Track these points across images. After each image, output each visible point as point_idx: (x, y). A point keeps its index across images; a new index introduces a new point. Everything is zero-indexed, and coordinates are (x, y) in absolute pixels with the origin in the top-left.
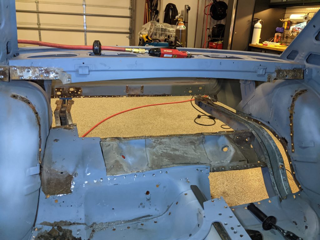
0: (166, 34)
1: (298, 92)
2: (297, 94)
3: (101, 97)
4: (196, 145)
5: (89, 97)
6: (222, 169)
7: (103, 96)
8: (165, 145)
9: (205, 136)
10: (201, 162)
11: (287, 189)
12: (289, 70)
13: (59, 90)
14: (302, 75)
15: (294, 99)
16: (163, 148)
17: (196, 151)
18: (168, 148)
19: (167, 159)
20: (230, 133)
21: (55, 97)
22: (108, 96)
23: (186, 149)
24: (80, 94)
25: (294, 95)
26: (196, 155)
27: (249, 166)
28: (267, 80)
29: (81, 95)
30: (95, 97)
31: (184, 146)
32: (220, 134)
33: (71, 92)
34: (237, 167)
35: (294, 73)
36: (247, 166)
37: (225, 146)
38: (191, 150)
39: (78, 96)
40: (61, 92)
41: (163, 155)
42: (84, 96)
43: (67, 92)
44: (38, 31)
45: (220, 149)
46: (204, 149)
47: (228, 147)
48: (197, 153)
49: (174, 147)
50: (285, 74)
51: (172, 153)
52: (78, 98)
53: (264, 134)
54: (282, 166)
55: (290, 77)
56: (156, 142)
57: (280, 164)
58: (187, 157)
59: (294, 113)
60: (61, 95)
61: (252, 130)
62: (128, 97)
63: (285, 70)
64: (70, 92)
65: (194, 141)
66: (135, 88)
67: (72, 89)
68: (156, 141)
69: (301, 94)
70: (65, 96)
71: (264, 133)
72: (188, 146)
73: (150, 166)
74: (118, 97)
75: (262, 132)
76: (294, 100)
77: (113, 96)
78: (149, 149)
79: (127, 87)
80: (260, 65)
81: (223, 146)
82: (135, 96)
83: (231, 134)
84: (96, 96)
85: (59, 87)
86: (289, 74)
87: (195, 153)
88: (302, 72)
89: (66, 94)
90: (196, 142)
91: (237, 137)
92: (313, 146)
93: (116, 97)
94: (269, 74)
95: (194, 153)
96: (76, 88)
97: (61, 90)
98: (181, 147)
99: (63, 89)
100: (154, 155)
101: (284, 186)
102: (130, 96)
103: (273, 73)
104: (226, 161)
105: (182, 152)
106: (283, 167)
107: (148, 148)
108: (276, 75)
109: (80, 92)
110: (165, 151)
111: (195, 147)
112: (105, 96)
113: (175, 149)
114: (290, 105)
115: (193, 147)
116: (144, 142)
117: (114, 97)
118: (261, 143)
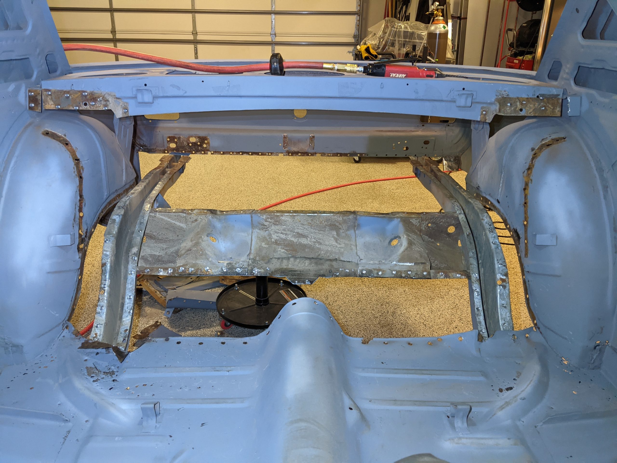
0: (414, 42)
1: (547, 141)
2: (543, 144)
3: (241, 153)
4: (341, 231)
5: (221, 154)
6: (378, 274)
7: (243, 153)
8: (285, 226)
9: (358, 217)
10: (342, 259)
11: (504, 324)
12: (527, 98)
13: (172, 139)
14: (558, 109)
15: (535, 154)
16: (280, 232)
17: (338, 241)
18: (289, 233)
19: (283, 249)
20: (413, 216)
21: (166, 152)
22: (253, 153)
23: (320, 235)
24: (206, 148)
25: (537, 148)
26: (337, 247)
27: (432, 275)
28: (479, 117)
29: (208, 150)
30: (231, 153)
31: (319, 230)
32: (392, 216)
33: (192, 143)
34: (409, 274)
35: (539, 105)
36: (429, 274)
37: (395, 238)
38: (330, 238)
39: (202, 151)
40: (176, 143)
41: (278, 242)
42: (212, 152)
43: (185, 143)
44: (193, 46)
45: (387, 241)
46: (354, 240)
47: (400, 238)
48: (340, 244)
49: (300, 231)
50: (519, 107)
51: (295, 240)
52: (203, 155)
53: (482, 221)
54: (503, 280)
55: (530, 113)
56: (269, 220)
57: (499, 276)
58: (319, 249)
59: (530, 181)
60: (177, 149)
61: (460, 214)
62: (287, 155)
63: (518, 98)
64: (190, 145)
65: (337, 224)
66: (300, 141)
67: (193, 140)
68: (268, 218)
69: (551, 144)
70: (182, 151)
71: (482, 219)
72: (324, 231)
73: (251, 257)
74: (269, 155)
75: (481, 218)
76: (535, 156)
77: (260, 154)
78: (259, 231)
79: (285, 137)
80: (464, 89)
81: (393, 236)
82: (300, 154)
83: (414, 218)
84: (233, 152)
85: (173, 136)
86: (526, 106)
87: (336, 244)
88: (558, 102)
89: (183, 148)
90: (340, 226)
91: (430, 225)
92: (555, 244)
93: (265, 155)
94: (485, 105)
95: (334, 243)
96: (199, 137)
97: (176, 140)
98: (311, 233)
99: (179, 138)
100: (263, 241)
101: (500, 318)
102: (290, 154)
103: (491, 104)
104: (390, 261)
105: (313, 240)
106: (504, 283)
107: (256, 230)
108: (498, 108)
109: (206, 144)
110: (283, 236)
111: (338, 235)
112: (248, 153)
113: (302, 234)
114: (527, 167)
115: (335, 233)
116: (250, 220)
117: (263, 154)
118: (468, 235)
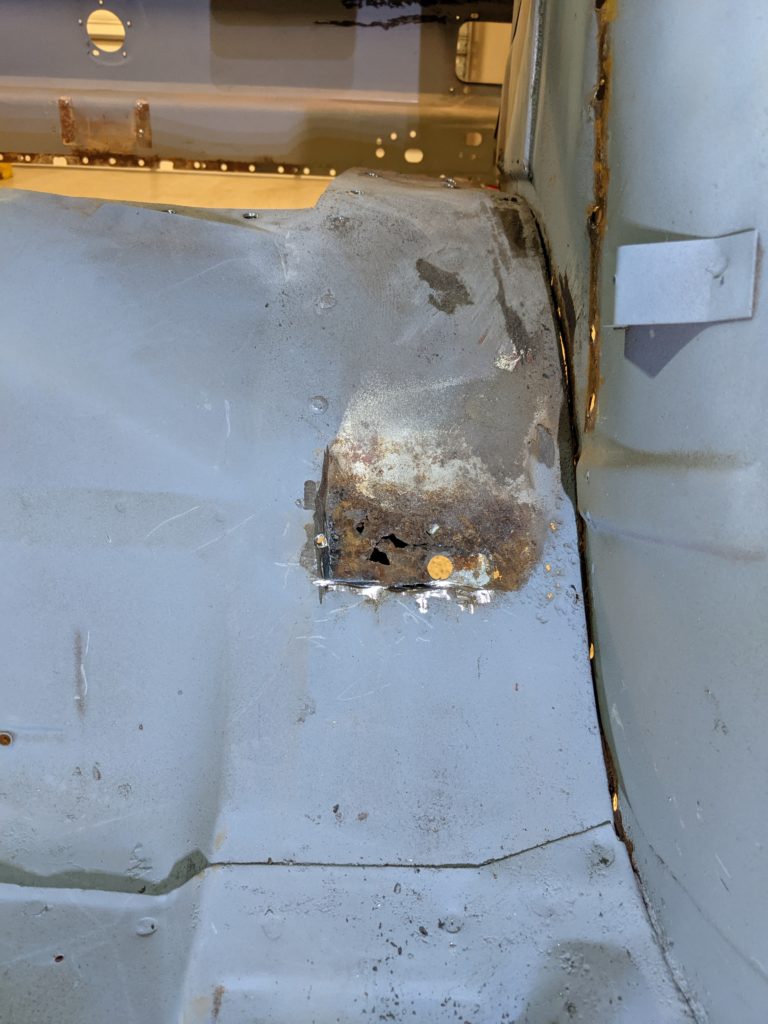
62: (76, 162)
66: (107, 119)
74: (24, 161)
79: (64, 107)
82: (112, 161)
92: (745, 307)
102: (86, 160)
